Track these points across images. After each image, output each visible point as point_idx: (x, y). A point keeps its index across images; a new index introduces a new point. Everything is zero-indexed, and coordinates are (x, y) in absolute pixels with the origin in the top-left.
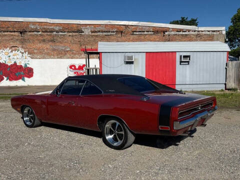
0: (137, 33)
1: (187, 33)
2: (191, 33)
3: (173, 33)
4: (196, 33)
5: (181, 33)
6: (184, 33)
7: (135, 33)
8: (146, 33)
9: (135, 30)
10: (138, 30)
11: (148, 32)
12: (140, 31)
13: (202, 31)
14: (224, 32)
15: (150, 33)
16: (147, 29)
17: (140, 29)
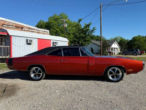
0: (6, 26)
1: (33, 30)
2: (35, 31)
3: (26, 29)
4: (37, 31)
5: (30, 30)
6: (32, 30)
7: (4, 26)
8: (11, 26)
9: (4, 24)
10: (6, 24)
11: (12, 26)
12: (7, 25)
13: (40, 31)
14: (49, 33)
15: (13, 27)
16: (12, 24)
17: (7, 23)
